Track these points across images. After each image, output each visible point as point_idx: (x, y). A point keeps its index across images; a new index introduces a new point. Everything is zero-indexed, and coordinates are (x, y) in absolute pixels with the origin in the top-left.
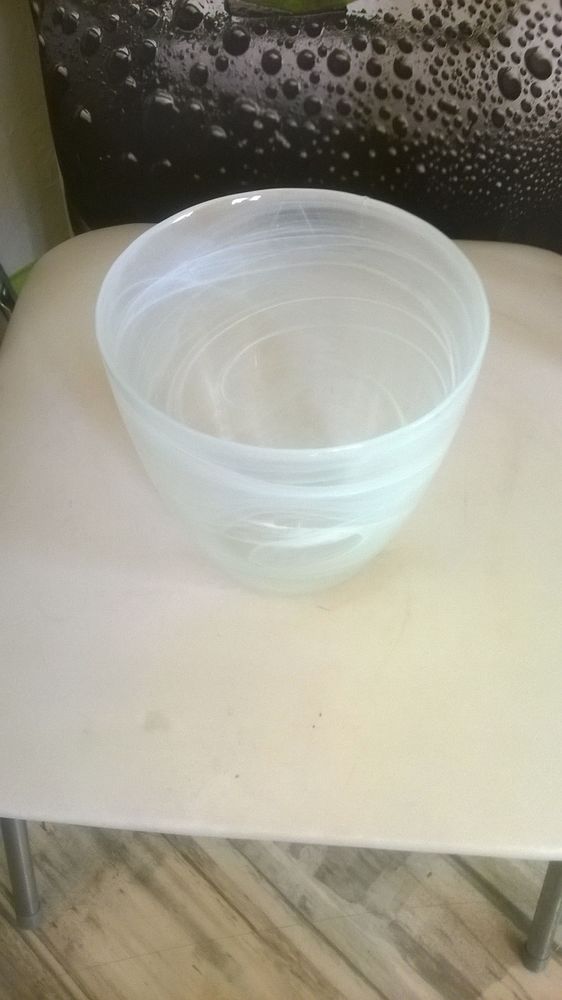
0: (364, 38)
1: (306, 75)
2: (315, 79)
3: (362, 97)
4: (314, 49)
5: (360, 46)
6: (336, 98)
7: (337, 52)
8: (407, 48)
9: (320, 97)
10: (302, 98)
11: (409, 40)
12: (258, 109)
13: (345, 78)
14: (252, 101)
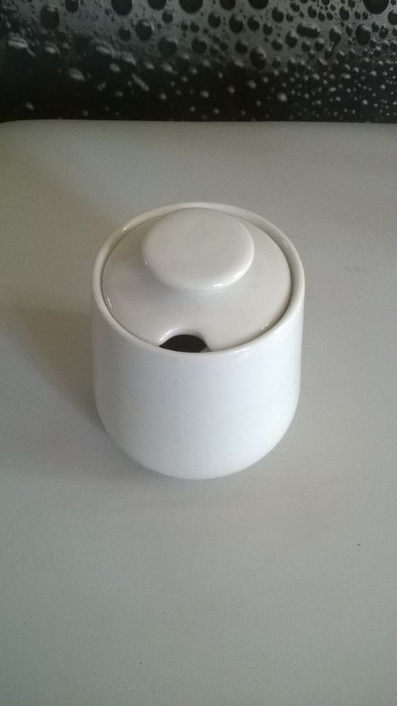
2: (168, 18)
6: (191, 36)
10: (155, 39)
12: (113, 53)
14: (106, 43)
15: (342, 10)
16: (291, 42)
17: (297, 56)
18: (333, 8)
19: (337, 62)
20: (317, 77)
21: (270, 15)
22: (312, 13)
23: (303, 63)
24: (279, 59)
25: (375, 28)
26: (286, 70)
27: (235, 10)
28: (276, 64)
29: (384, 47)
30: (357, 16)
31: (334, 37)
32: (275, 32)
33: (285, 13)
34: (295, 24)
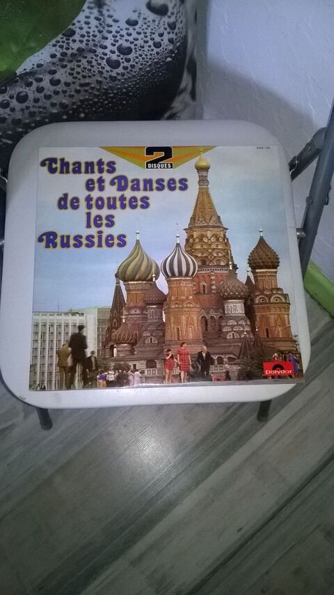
0: (31, 80)
1: (8, 110)
2: (13, 110)
3: (40, 104)
4: (7, 98)
5: (30, 84)
6: (27, 112)
7: (19, 93)
8: (53, 72)
9: (18, 115)
11: (53, 68)
13: (28, 101)
15: (99, 71)
16: (78, 92)
17: (83, 96)
18: (94, 72)
19: (104, 91)
20: (96, 100)
21: (63, 85)
22: (84, 77)
23: (87, 97)
24: (74, 101)
25: (118, 74)
26: (79, 104)
27: (45, 91)
28: (74, 103)
29: (125, 79)
30: (108, 72)
31: (99, 82)
32: (68, 91)
33: (70, 82)
34: (77, 84)
